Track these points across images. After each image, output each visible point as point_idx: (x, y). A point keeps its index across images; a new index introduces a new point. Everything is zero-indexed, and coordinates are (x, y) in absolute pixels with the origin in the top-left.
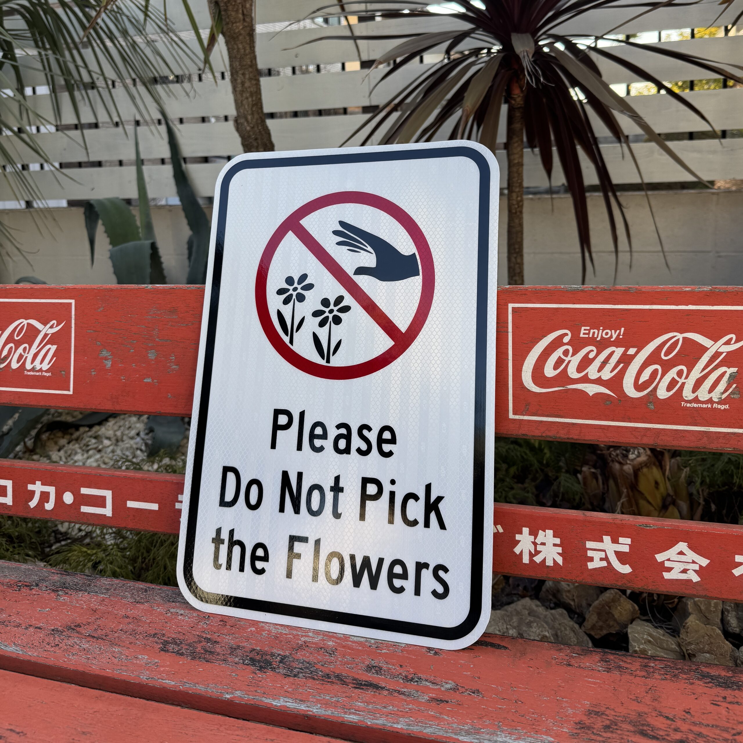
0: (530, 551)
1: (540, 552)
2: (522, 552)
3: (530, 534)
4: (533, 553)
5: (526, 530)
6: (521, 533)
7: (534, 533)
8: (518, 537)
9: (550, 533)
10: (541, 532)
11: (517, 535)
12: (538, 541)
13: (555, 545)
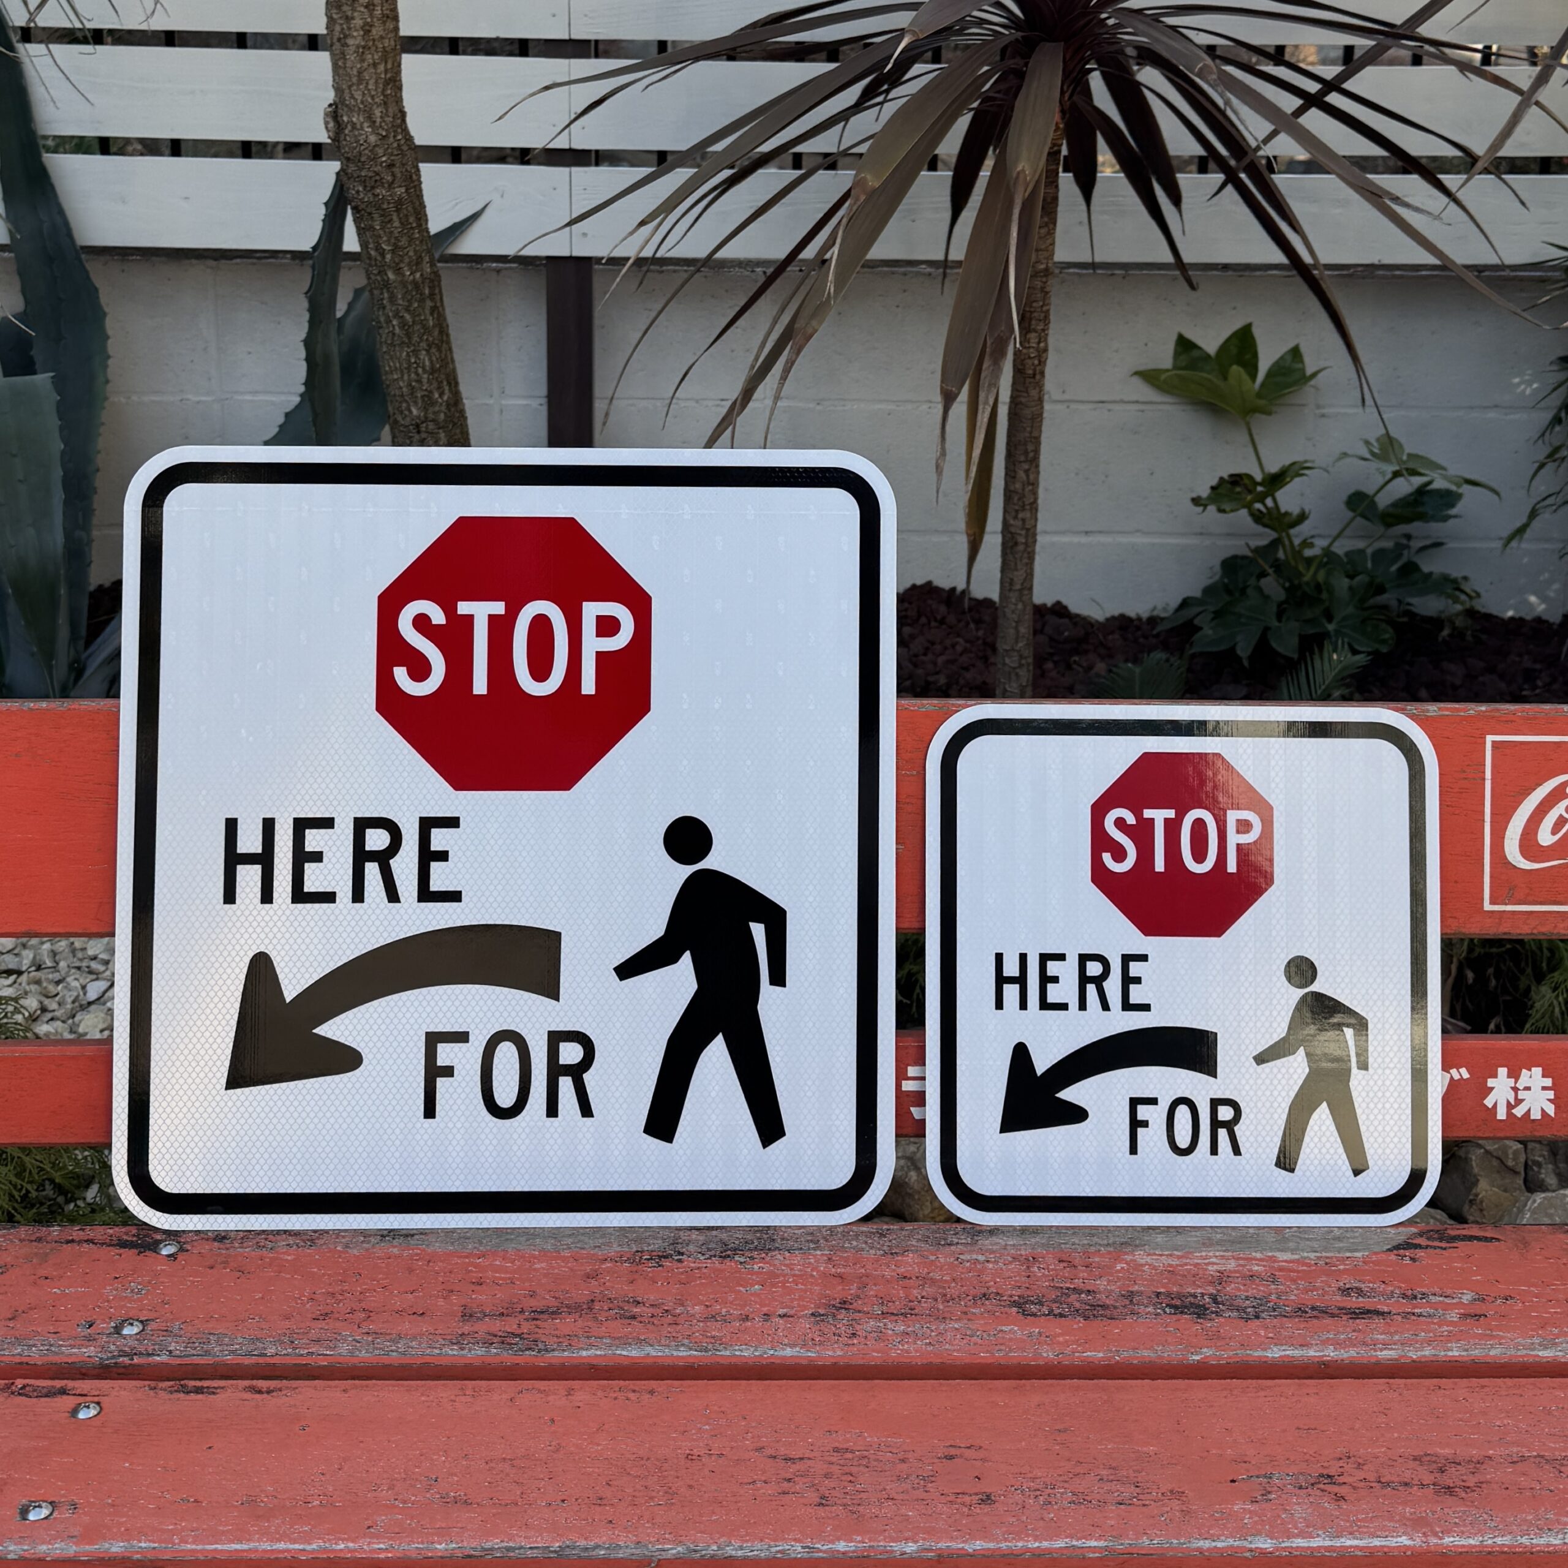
0: (1508, 1102)
1: (1522, 1100)
2: (1495, 1105)
3: (1509, 1076)
4: (1513, 1103)
5: (1503, 1071)
6: (1495, 1076)
7: (1514, 1074)
8: (1491, 1083)
9: (1537, 1071)
10: (1524, 1071)
11: (1489, 1080)
12: (1520, 1085)
13: (1544, 1088)
